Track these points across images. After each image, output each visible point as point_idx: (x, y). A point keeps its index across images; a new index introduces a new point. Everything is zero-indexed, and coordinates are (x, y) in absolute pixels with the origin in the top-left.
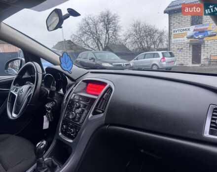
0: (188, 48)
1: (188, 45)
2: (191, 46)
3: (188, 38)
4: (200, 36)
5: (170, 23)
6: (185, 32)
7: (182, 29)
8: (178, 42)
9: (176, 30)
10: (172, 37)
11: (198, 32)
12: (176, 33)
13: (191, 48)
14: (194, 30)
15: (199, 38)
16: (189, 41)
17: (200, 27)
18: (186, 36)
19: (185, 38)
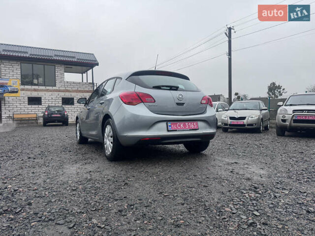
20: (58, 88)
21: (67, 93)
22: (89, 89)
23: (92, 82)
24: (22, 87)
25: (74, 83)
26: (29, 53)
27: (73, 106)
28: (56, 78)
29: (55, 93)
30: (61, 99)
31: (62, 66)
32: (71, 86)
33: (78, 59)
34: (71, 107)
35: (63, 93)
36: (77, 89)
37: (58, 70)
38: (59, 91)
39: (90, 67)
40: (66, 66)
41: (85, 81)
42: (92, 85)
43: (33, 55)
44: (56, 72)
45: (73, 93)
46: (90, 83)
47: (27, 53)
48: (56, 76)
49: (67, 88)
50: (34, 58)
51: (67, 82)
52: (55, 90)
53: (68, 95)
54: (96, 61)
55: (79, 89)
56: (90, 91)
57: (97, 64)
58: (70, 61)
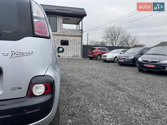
20: (58, 33)
21: (64, 37)
22: (79, 34)
23: (81, 29)
25: (69, 30)
27: (68, 46)
28: (57, 26)
29: (56, 36)
30: (60, 41)
31: (62, 17)
32: (67, 32)
33: (72, 12)
34: (67, 47)
35: (61, 37)
36: (70, 34)
37: (58, 20)
38: (59, 36)
41: (78, 29)
42: (81, 32)
44: (57, 21)
45: (68, 37)
46: (80, 30)
48: (57, 24)
49: (64, 34)
51: (65, 29)
52: (56, 34)
53: (65, 38)
54: (85, 13)
55: (72, 34)
56: (80, 35)
57: (86, 15)
58: (67, 14)
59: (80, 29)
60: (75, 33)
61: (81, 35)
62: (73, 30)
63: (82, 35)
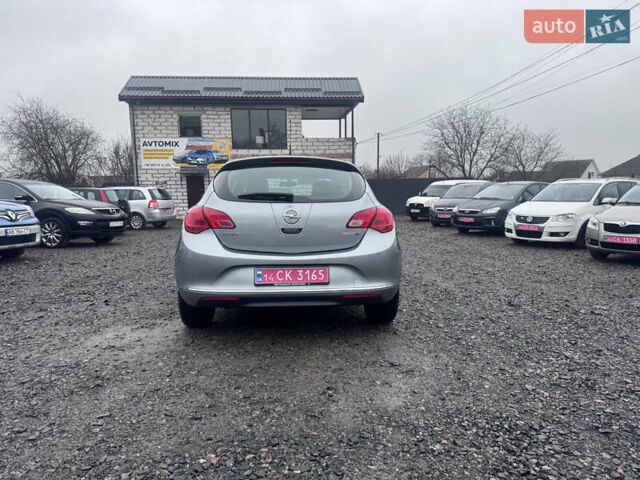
0: (179, 183)
1: (178, 175)
2: (184, 179)
3: (177, 161)
4: (199, 160)
5: (133, 125)
6: (168, 146)
7: (163, 140)
8: (156, 167)
9: (150, 141)
10: (141, 156)
11: (195, 151)
12: (149, 148)
13: (184, 182)
14: (188, 147)
15: (198, 164)
16: (178, 167)
17: (198, 142)
18: (171, 157)
19: (170, 161)
22: (344, 149)
23: (351, 136)
24: (234, 152)
25: (318, 140)
26: (243, 90)
28: (288, 132)
31: (299, 109)
32: (313, 147)
33: (326, 93)
36: (322, 152)
37: (291, 117)
39: (348, 105)
40: (305, 108)
41: (343, 136)
42: (351, 143)
43: (248, 93)
44: (288, 121)
46: (347, 139)
47: (240, 89)
48: (288, 128)
50: (251, 99)
51: (307, 139)
54: (360, 92)
55: (328, 152)
56: (348, 154)
57: (362, 100)
58: (311, 99)
59: (349, 135)
60: (334, 147)
61: (351, 151)
62: (328, 140)
63: (354, 152)
